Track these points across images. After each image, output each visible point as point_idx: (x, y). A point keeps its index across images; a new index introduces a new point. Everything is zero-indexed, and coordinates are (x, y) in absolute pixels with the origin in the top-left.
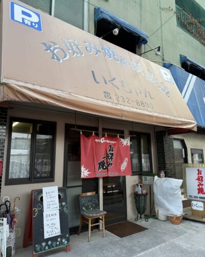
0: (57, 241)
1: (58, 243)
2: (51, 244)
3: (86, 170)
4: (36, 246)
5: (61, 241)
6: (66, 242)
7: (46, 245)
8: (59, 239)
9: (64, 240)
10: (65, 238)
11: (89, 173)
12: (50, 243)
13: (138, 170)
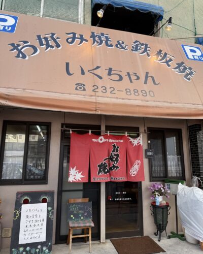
0: (37, 248)
1: (37, 250)
2: (30, 251)
3: (79, 172)
4: (13, 250)
5: (42, 248)
6: (47, 250)
7: (24, 251)
8: (39, 247)
9: (44, 248)
10: (47, 246)
11: (82, 176)
12: (28, 249)
13: (162, 175)
